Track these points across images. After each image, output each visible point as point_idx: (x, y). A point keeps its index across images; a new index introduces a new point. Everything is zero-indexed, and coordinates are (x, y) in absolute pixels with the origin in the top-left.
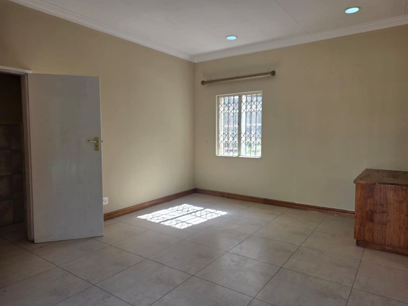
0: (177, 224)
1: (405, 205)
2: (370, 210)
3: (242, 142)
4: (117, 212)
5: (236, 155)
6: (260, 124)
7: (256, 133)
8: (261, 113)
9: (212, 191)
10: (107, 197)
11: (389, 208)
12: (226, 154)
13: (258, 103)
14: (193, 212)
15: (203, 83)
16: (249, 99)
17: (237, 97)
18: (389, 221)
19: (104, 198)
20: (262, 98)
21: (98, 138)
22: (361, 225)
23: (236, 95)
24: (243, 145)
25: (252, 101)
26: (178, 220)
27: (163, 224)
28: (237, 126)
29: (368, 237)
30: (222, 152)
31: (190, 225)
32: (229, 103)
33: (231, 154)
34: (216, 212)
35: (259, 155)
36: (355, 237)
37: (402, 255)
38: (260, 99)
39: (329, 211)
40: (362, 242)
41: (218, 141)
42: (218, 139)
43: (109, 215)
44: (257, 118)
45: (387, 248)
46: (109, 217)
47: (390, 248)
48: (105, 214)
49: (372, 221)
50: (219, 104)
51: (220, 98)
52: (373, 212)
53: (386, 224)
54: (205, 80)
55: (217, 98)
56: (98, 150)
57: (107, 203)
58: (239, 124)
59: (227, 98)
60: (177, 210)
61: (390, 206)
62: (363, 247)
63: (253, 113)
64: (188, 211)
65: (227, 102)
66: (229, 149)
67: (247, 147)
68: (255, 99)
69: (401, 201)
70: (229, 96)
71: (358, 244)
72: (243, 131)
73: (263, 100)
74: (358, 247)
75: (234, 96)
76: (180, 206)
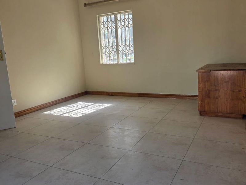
0: (74, 114)
1: (230, 84)
2: (208, 90)
3: (119, 52)
4: (25, 111)
5: (116, 62)
6: (132, 37)
7: (130, 44)
8: (132, 28)
9: (100, 92)
10: (15, 99)
11: (220, 87)
12: (108, 63)
13: (130, 20)
14: (86, 107)
15: (85, 5)
16: (123, 17)
17: (113, 16)
18: (220, 96)
19: (13, 100)
20: (132, 16)
21: (1, 51)
22: (202, 101)
23: (113, 14)
24: (121, 55)
25: (125, 18)
26: (75, 112)
27: (63, 116)
28: (115, 40)
29: (207, 109)
30: (105, 60)
31: (84, 114)
32: (107, 21)
33: (112, 62)
34: (103, 105)
35: (133, 61)
36: (199, 110)
37: (228, 118)
38: (131, 16)
39: (183, 97)
40: (203, 113)
41: (101, 53)
42: (102, 50)
43: (19, 113)
44: (130, 32)
45: (219, 114)
46: (19, 115)
47: (221, 114)
48: (15, 113)
49: (209, 97)
50: (100, 22)
51: (100, 18)
52: (210, 91)
53: (218, 98)
54: (87, 3)
55: (97, 17)
56: (3, 60)
57: (16, 104)
58: (117, 38)
59: (105, 18)
60: (74, 106)
61: (220, 85)
62: (204, 115)
63: (126, 28)
64: (82, 106)
65: (105, 20)
66: (111, 58)
67: (124, 56)
68: (127, 17)
69: (227, 81)
70: (107, 15)
71: (201, 114)
72: (120, 43)
73: (133, 17)
74: (201, 116)
75: (111, 15)
76: (75, 104)
